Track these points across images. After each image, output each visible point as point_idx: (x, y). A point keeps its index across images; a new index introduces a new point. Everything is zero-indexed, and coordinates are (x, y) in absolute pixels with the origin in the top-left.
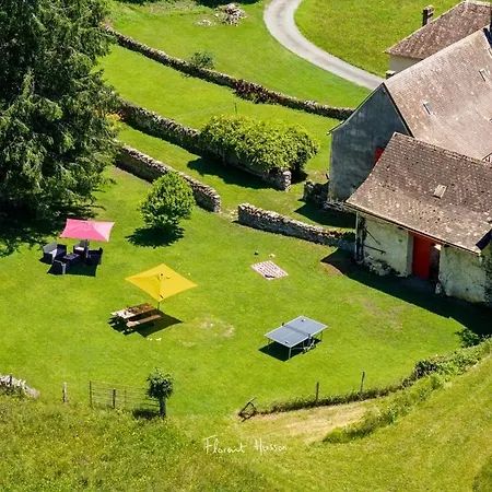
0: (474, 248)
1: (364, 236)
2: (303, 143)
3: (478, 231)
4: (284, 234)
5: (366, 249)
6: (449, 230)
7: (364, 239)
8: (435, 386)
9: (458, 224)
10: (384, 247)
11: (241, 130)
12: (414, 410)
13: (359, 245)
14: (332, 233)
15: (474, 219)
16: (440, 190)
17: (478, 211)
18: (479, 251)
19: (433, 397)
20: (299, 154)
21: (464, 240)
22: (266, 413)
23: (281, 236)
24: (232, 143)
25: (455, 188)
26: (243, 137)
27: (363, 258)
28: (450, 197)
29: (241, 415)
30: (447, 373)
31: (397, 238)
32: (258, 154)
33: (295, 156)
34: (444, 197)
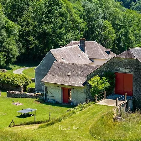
0: (82, 86)
1: (47, 93)
2: (26, 79)
3: (82, 81)
4: (22, 97)
5: (48, 97)
6: (73, 83)
7: (47, 94)
8: (74, 113)
9: (76, 81)
10: (54, 95)
11: (7, 76)
12: (67, 118)
13: (46, 96)
14: (37, 94)
15: (81, 79)
16: (69, 74)
17: (82, 77)
18: (83, 86)
19: (73, 115)
20: (25, 82)
21: (78, 84)
22: (18, 125)
23: (21, 98)
24: (4, 80)
25: (74, 72)
26: (7, 78)
27: (47, 100)
28: (73, 75)
29: (9, 127)
30: (77, 110)
31: (57, 91)
32: (12, 81)
33: (24, 83)
34: (71, 75)
